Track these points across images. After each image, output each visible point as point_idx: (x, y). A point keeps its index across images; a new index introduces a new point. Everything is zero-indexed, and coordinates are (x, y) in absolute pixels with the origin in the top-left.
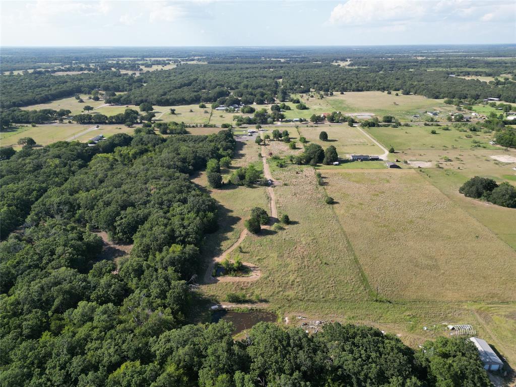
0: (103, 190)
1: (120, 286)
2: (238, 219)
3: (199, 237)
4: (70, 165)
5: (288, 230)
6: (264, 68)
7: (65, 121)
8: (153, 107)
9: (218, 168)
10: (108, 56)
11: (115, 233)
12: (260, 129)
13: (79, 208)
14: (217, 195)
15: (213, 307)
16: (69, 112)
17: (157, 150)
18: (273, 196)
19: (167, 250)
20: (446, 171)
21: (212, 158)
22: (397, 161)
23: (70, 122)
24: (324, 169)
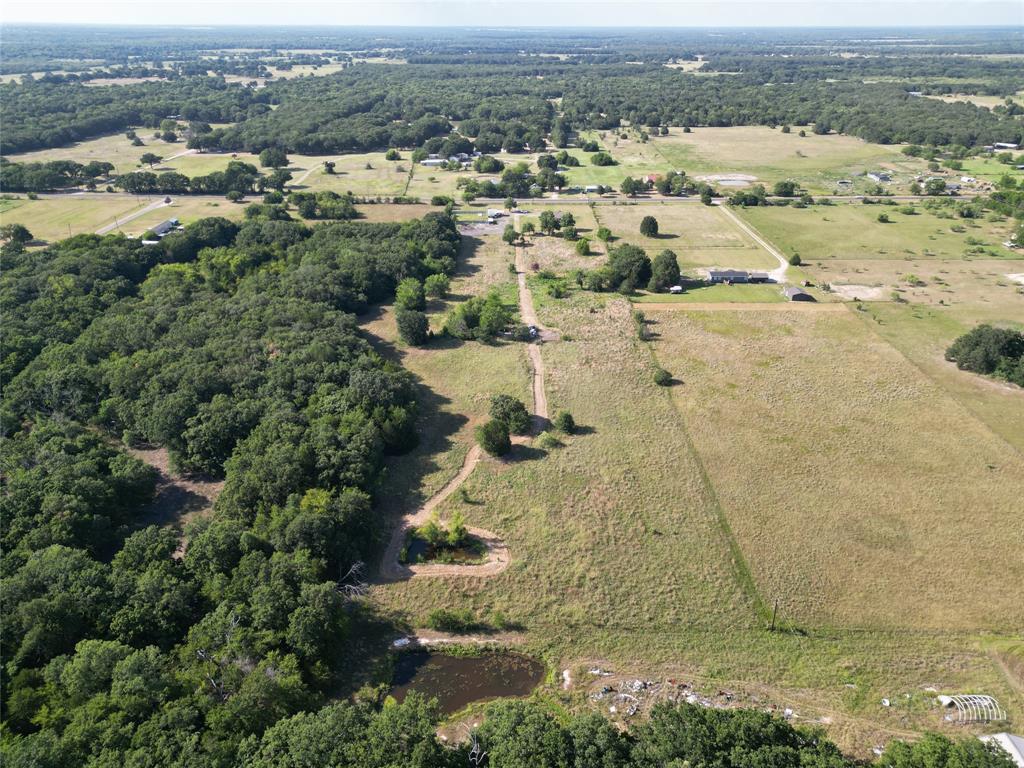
0: (161, 352)
1: (183, 594)
2: (462, 420)
3: (371, 469)
4: (98, 290)
5: (571, 448)
6: (525, 74)
7: (101, 187)
8: (289, 157)
9: (422, 298)
10: (204, 45)
11: (185, 455)
12: (513, 209)
13: (108, 392)
14: (417, 362)
15: (398, 643)
16: (109, 167)
17: (291, 256)
18: (539, 366)
19: (297, 503)
20: (914, 307)
21: (407, 275)
22: (808, 284)
23: (110, 190)
24: (651, 303)
